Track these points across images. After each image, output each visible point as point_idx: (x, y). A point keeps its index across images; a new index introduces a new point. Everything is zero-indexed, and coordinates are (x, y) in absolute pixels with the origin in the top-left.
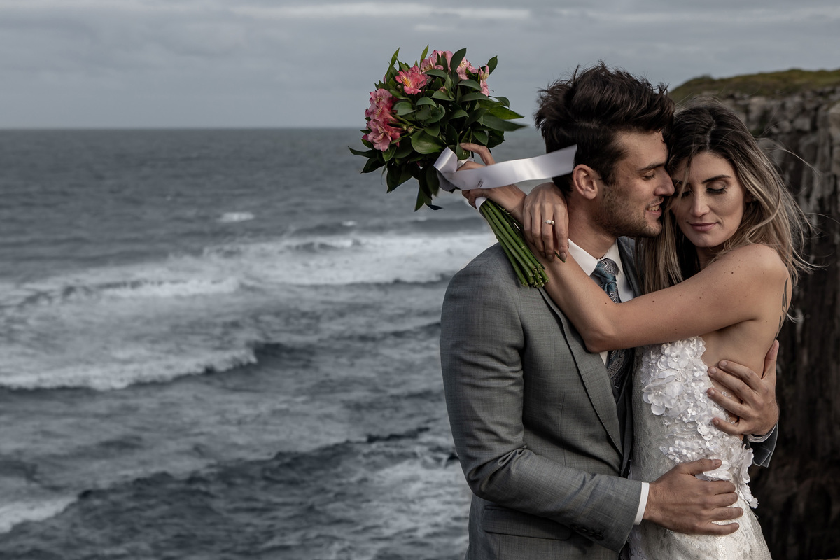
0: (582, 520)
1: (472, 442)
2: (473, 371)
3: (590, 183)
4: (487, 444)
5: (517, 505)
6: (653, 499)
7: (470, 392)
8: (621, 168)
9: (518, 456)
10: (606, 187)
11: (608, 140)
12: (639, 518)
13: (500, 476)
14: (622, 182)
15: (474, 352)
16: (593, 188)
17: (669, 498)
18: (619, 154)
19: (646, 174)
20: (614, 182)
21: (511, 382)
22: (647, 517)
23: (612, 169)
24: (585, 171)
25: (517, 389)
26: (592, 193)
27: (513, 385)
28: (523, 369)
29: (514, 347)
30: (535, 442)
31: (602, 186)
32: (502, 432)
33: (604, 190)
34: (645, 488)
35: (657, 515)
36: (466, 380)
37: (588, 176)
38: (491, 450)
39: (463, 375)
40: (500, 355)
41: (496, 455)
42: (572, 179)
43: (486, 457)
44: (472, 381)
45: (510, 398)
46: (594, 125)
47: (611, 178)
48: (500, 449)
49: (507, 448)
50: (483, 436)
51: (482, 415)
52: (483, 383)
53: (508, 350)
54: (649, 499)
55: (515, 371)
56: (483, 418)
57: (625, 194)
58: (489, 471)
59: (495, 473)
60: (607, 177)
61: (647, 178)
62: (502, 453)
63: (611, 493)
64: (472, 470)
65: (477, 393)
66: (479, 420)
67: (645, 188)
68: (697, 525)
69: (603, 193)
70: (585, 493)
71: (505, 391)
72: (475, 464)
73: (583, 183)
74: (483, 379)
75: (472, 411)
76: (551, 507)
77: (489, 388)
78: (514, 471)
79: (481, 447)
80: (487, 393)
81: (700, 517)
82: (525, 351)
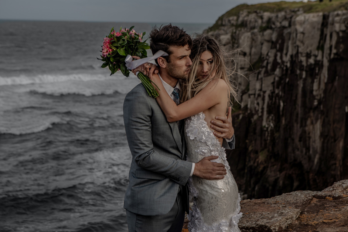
0: (173, 174)
1: (137, 147)
2: (137, 124)
4: (142, 148)
5: (152, 169)
6: (197, 168)
7: (135, 131)
8: (172, 57)
9: (152, 152)
10: (168, 64)
11: (167, 48)
12: (191, 174)
13: (146, 158)
14: (172, 62)
15: (136, 118)
16: (164, 64)
17: (202, 167)
18: (170, 53)
20: (170, 62)
21: (149, 127)
22: (194, 174)
24: (161, 59)
26: (164, 66)
27: (149, 128)
28: (151, 123)
29: (148, 116)
32: (146, 143)
34: (194, 164)
35: (198, 173)
36: (134, 127)
37: (163, 60)
38: (144, 150)
39: (133, 125)
40: (145, 119)
41: (146, 151)
43: (141, 152)
44: (136, 127)
46: (163, 44)
47: (169, 60)
48: (147, 149)
49: (148, 149)
50: (141, 145)
51: (140, 138)
53: (147, 117)
54: (195, 168)
55: (149, 124)
56: (140, 139)
58: (143, 157)
59: (145, 158)
62: (147, 151)
63: (183, 165)
64: (138, 157)
65: (139, 131)
66: (139, 140)
68: (211, 176)
69: (168, 66)
70: (174, 165)
71: (147, 130)
72: (138, 155)
73: (161, 63)
74: (140, 127)
75: (137, 137)
76: (163, 170)
77: (142, 129)
78: (151, 157)
79: (140, 149)
80: (141, 131)
81: (212, 174)
82: (152, 117)
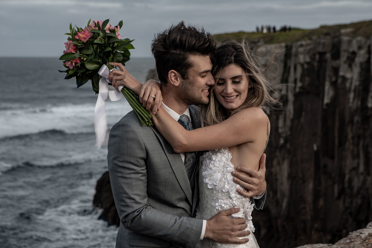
0: (175, 239)
1: (123, 204)
2: (123, 170)
3: (177, 79)
4: (130, 204)
5: (145, 232)
6: (209, 228)
7: (121, 180)
8: (191, 72)
9: (144, 209)
10: (184, 81)
11: (185, 59)
12: (202, 237)
13: (136, 219)
14: (191, 78)
15: (124, 162)
16: (178, 81)
17: (216, 227)
18: (189, 65)
19: (203, 75)
20: (187, 78)
21: (141, 175)
22: (206, 237)
23: (186, 72)
24: (174, 73)
25: (143, 178)
26: (177, 84)
27: (142, 176)
28: (147, 168)
29: (142, 158)
30: (153, 203)
31: (182, 80)
32: (137, 198)
33: (183, 82)
34: (205, 222)
35: (211, 235)
36: (120, 175)
37: (175, 75)
38: (132, 207)
39: (118, 172)
40: (135, 162)
41: (135, 209)
42: (168, 77)
43: (129, 210)
44: (123, 175)
45: (140, 182)
46: (178, 52)
47: (186, 76)
48: (136, 207)
49: (139, 206)
50: (128, 201)
51: (127, 191)
52: (127, 176)
53: (139, 160)
54: (207, 228)
55: (143, 170)
56: (128, 192)
57: (192, 84)
58: (131, 217)
59: (134, 218)
60: (184, 76)
61: (203, 77)
62: (137, 208)
63: (189, 226)
64: (123, 217)
65: (125, 181)
66: (126, 193)
67: (202, 81)
68: (230, 239)
69: (182, 84)
70: (177, 226)
71: (138, 179)
72: (125, 214)
73: (173, 79)
74: (128, 174)
75: (123, 189)
76: (161, 233)
77: (130, 178)
78: (142, 216)
79: (127, 206)
80: (129, 181)
81: (231, 235)
82: (147, 160)
